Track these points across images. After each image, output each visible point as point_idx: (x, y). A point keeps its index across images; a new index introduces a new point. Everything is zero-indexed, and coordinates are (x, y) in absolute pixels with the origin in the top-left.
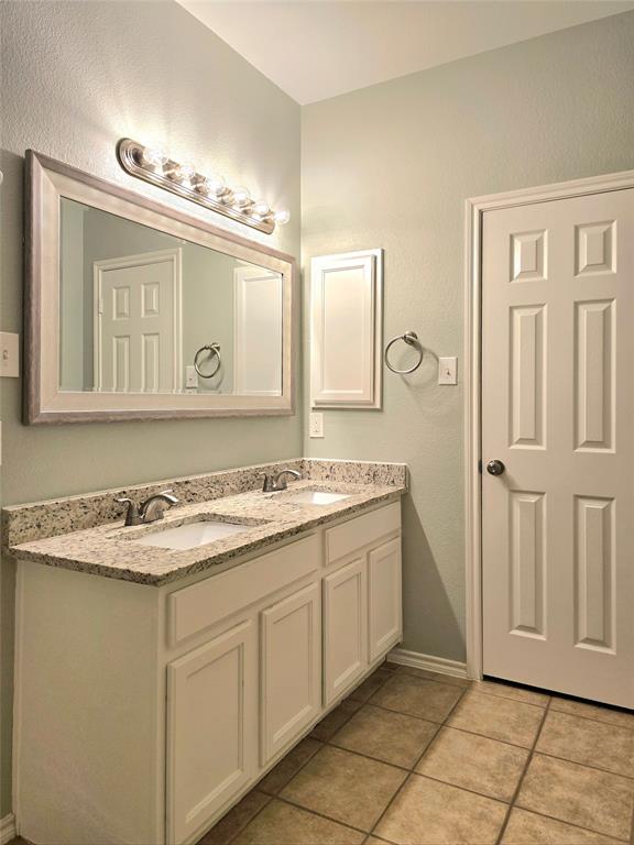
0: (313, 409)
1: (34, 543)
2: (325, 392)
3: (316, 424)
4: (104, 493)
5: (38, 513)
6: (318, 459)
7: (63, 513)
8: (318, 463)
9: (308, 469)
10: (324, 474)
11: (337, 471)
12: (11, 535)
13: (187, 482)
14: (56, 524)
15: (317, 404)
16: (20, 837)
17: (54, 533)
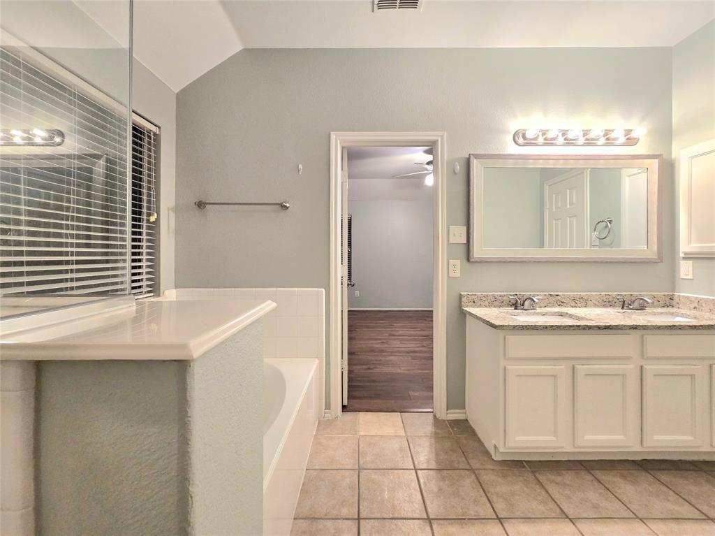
0: (684, 258)
1: (471, 308)
2: (693, 245)
3: (686, 269)
4: (505, 294)
5: (474, 297)
6: (686, 295)
7: (484, 299)
8: (687, 298)
9: (677, 300)
10: (692, 306)
11: (704, 305)
12: (463, 303)
13: (557, 295)
14: (482, 303)
15: (685, 254)
16: (467, 420)
17: (480, 306)
